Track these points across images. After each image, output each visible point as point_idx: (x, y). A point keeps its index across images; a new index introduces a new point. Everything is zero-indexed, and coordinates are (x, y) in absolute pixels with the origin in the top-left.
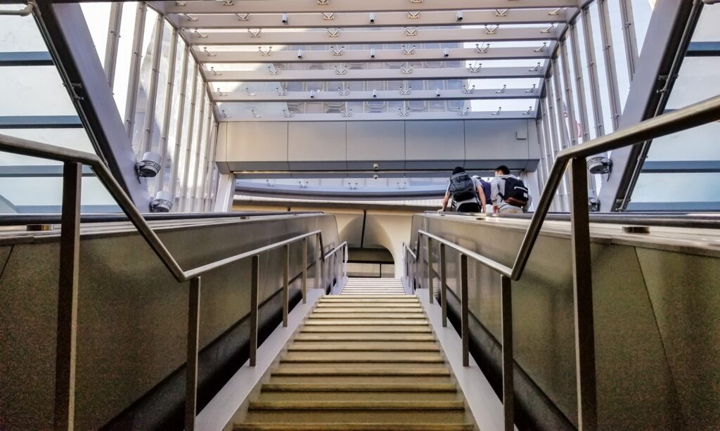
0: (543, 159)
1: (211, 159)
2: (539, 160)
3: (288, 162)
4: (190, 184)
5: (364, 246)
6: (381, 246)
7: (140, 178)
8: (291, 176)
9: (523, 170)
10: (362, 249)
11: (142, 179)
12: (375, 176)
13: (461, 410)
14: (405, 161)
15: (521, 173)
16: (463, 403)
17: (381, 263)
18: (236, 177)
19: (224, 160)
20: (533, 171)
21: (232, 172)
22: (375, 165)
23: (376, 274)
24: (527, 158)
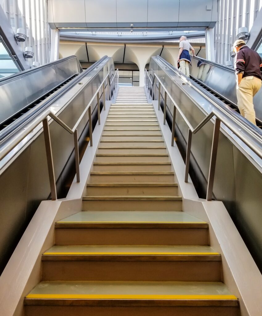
0: (218, 22)
1: (46, 21)
2: (216, 22)
3: (86, 23)
4: (38, 39)
5: (124, 62)
6: (133, 62)
7: (17, 42)
8: (88, 31)
9: (208, 27)
10: (123, 64)
11: (18, 42)
12: (131, 30)
13: (170, 165)
14: (147, 23)
15: (206, 29)
16: (171, 162)
17: (133, 70)
18: (59, 30)
19: (53, 22)
20: (212, 28)
21: (57, 28)
22: (132, 25)
23: (130, 76)
24: (210, 21)
